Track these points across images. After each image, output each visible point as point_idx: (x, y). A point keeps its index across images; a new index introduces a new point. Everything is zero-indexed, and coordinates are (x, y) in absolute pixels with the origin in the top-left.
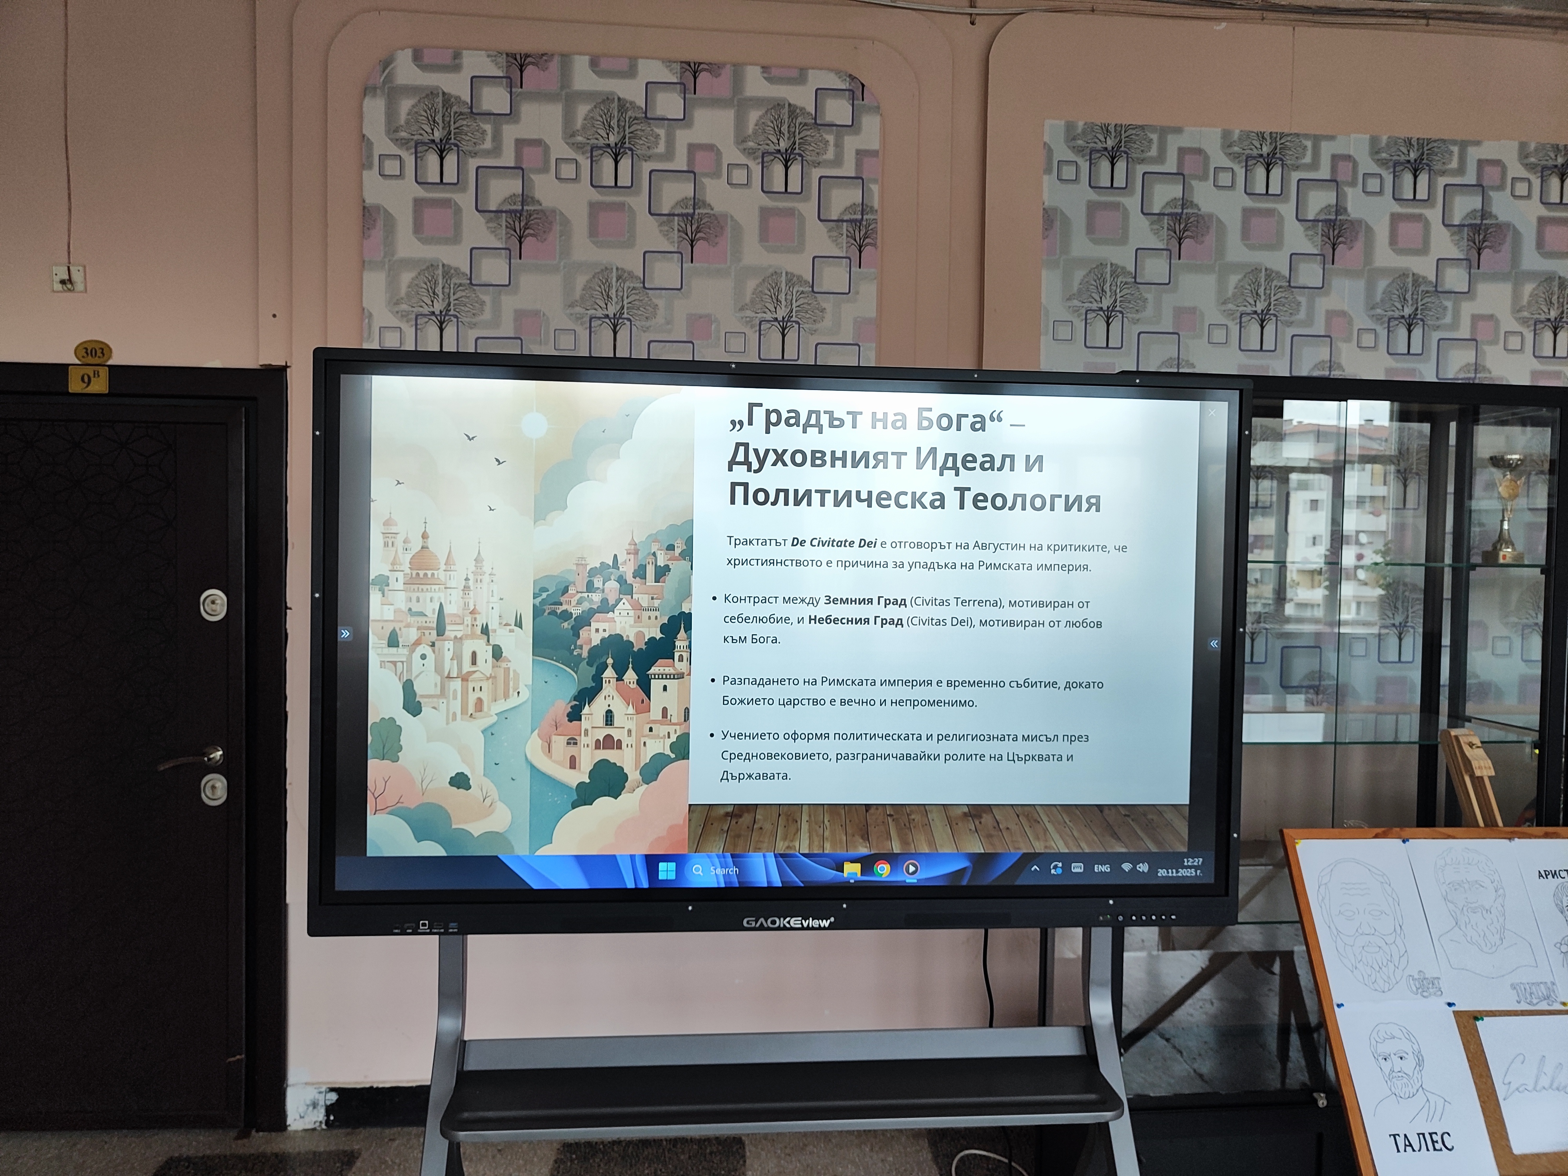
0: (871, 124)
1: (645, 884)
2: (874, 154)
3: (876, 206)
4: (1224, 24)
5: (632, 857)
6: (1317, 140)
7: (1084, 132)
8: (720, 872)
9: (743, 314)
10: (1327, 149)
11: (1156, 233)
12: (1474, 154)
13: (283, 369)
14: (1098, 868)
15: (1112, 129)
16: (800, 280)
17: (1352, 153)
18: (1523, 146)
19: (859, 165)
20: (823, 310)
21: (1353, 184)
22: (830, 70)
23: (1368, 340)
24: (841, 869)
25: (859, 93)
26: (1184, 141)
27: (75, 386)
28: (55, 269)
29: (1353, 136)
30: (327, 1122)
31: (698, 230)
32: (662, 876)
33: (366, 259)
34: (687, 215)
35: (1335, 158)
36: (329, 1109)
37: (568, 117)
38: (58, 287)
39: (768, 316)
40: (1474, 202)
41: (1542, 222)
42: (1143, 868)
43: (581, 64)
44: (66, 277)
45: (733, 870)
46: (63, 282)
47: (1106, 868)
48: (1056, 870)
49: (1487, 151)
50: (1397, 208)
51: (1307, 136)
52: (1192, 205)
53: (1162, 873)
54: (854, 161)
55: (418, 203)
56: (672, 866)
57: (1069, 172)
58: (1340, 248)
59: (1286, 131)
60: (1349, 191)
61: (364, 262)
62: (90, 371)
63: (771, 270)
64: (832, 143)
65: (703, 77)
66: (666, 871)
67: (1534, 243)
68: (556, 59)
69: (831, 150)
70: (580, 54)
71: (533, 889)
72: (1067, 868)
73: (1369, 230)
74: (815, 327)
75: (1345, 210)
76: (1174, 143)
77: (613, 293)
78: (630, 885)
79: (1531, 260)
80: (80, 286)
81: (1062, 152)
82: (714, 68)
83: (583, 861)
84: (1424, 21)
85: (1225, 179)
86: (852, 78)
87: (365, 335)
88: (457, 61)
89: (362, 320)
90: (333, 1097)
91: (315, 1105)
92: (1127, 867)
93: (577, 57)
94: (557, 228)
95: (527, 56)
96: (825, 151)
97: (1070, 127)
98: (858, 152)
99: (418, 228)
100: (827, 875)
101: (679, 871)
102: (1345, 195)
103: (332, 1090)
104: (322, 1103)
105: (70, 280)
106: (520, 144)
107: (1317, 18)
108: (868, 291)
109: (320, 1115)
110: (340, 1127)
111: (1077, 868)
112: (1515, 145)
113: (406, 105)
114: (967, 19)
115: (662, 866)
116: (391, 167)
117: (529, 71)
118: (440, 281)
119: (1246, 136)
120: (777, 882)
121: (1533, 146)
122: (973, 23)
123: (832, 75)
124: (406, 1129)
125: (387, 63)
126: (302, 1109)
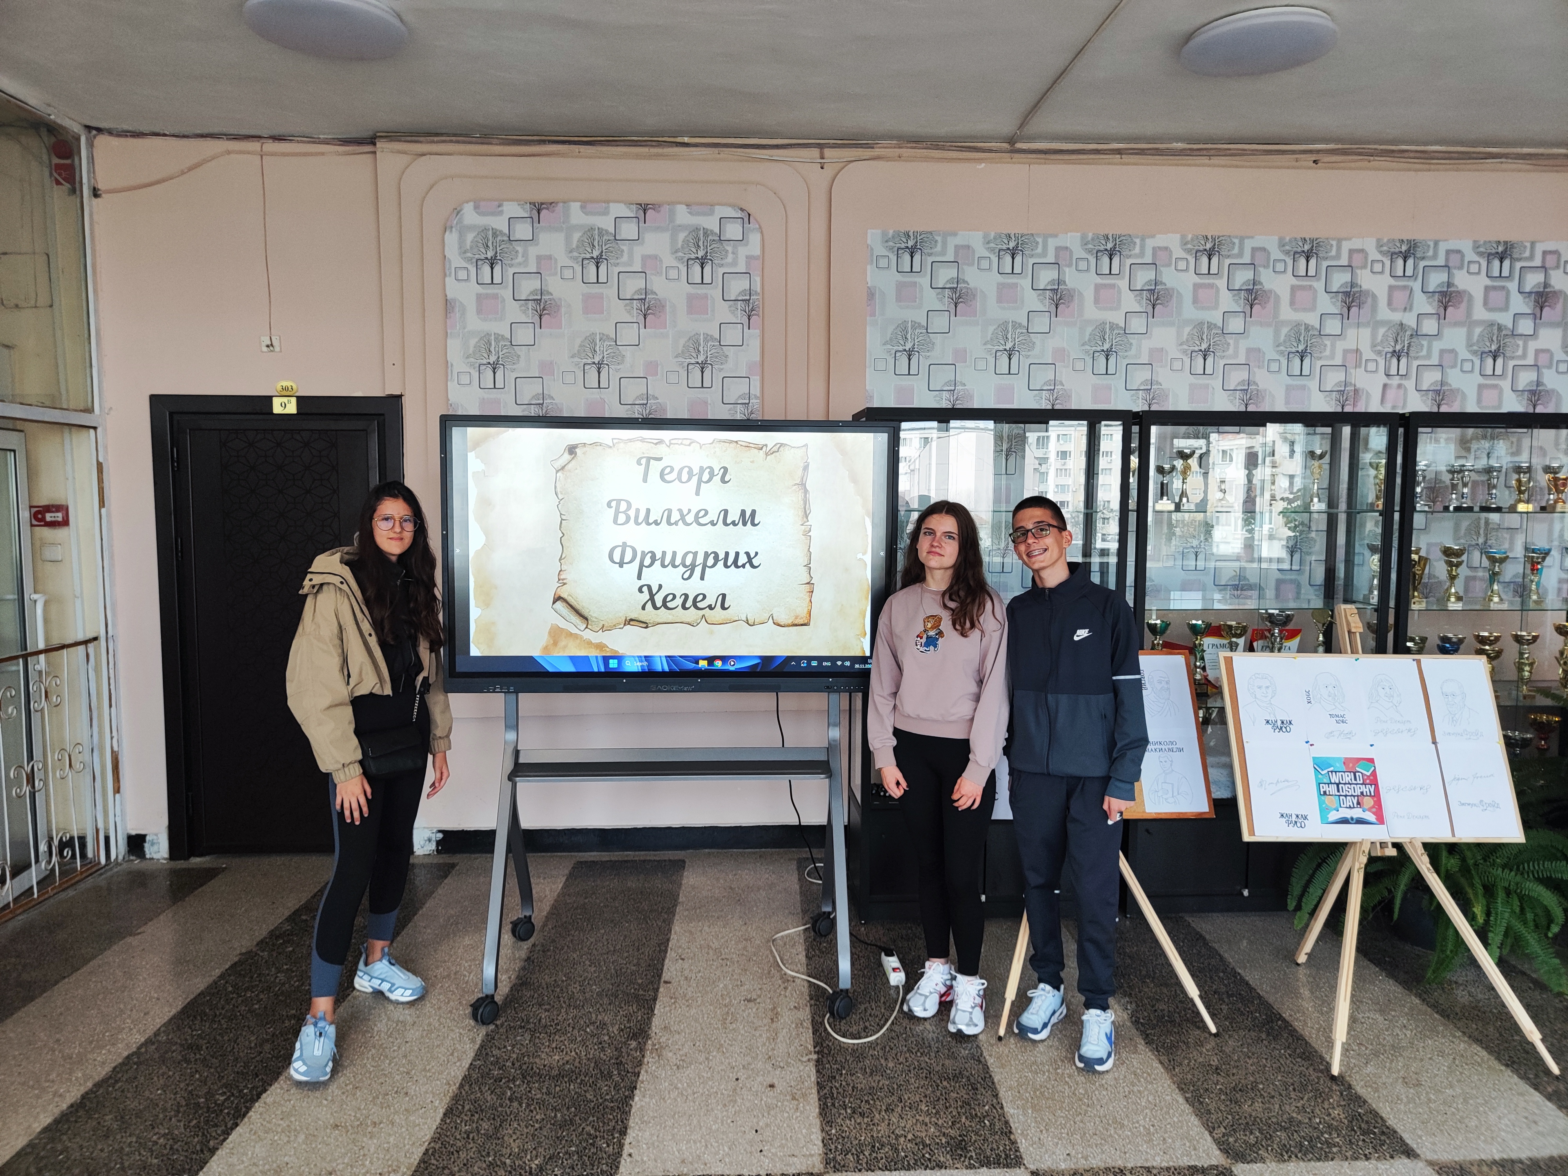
0: (755, 239)
1: (603, 670)
2: (756, 258)
3: (759, 290)
4: (983, 165)
5: (597, 657)
6: (1046, 237)
7: (893, 237)
8: (639, 664)
9: (677, 360)
10: (1052, 243)
11: (941, 300)
12: (1150, 243)
13: (400, 396)
14: (825, 664)
15: (911, 234)
16: (712, 338)
17: (1068, 245)
18: (1183, 237)
19: (748, 264)
20: (727, 356)
21: (1070, 265)
22: (730, 206)
23: (1079, 365)
24: (697, 663)
25: (746, 220)
26: (959, 240)
27: (277, 409)
28: (262, 338)
29: (1069, 234)
30: (437, 850)
31: (649, 308)
32: (611, 666)
33: (449, 331)
34: (641, 299)
35: (1058, 249)
36: (438, 843)
37: (568, 239)
38: (265, 349)
39: (693, 361)
40: (1151, 275)
41: (1196, 287)
42: (848, 664)
43: (575, 206)
44: (269, 343)
45: (645, 664)
46: (268, 346)
47: (829, 664)
48: (804, 664)
49: (1160, 240)
50: (1099, 280)
51: (1038, 235)
52: (965, 282)
53: (857, 666)
54: (744, 263)
55: (479, 297)
56: (616, 661)
57: (883, 263)
58: (1060, 307)
59: (1026, 232)
60: (1067, 270)
61: (447, 333)
62: (285, 400)
63: (693, 333)
64: (730, 252)
65: (649, 213)
66: (613, 664)
67: (1191, 300)
68: (561, 205)
69: (730, 256)
70: (574, 201)
71: (548, 672)
72: (809, 663)
73: (1080, 294)
74: (721, 367)
75: (1065, 282)
76: (952, 242)
77: (597, 349)
78: (596, 670)
79: (1189, 312)
80: (277, 349)
81: (880, 250)
82: (656, 207)
83: (572, 658)
84: (1118, 156)
85: (985, 264)
86: (742, 210)
87: (449, 378)
88: (500, 209)
89: (447, 367)
90: (440, 836)
91: (430, 840)
92: (839, 663)
93: (572, 204)
94: (563, 310)
95: (542, 204)
96: (726, 257)
97: (884, 234)
98: (747, 257)
99: (479, 311)
100: (692, 666)
101: (619, 663)
102: (1064, 273)
103: (440, 831)
104: (434, 839)
105: (272, 345)
106: (539, 258)
107: (1047, 156)
108: (754, 344)
109: (433, 846)
110: (445, 853)
111: (814, 663)
112: (1178, 236)
113: (470, 237)
114: (819, 165)
115: (611, 661)
116: (462, 275)
117: (544, 213)
118: (493, 343)
119: (998, 236)
120: (667, 669)
121: (1190, 237)
122: (822, 168)
123: (730, 209)
124: (484, 855)
125: (458, 211)
126: (422, 843)
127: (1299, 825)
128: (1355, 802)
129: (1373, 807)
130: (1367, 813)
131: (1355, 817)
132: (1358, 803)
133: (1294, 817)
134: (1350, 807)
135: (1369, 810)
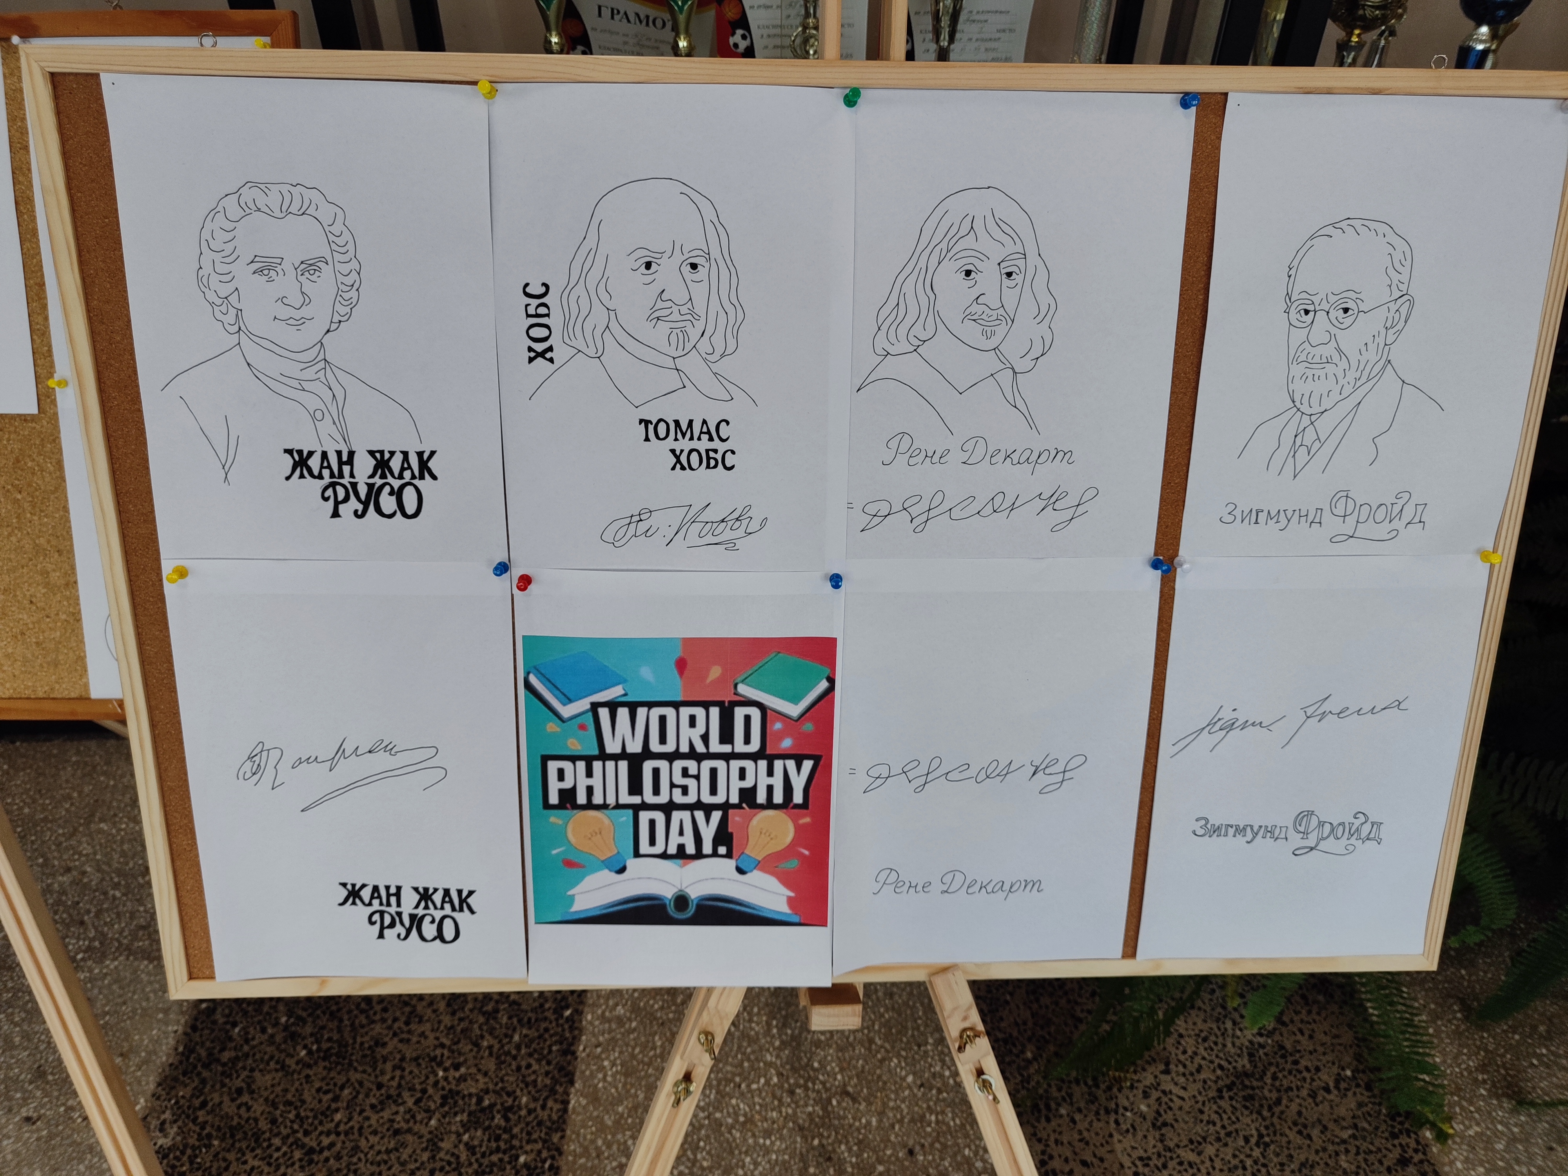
127: (429, 930)
128: (708, 833)
129: (789, 852)
130: (756, 877)
131: (694, 893)
132: (723, 837)
133: (409, 900)
134: (681, 853)
135: (769, 865)
